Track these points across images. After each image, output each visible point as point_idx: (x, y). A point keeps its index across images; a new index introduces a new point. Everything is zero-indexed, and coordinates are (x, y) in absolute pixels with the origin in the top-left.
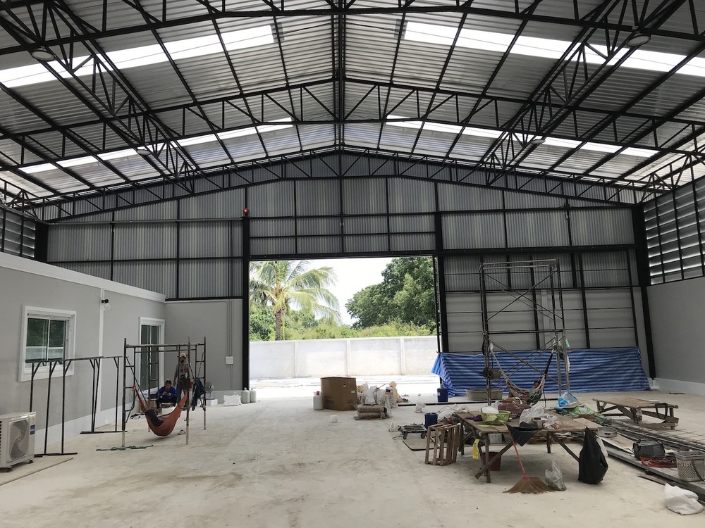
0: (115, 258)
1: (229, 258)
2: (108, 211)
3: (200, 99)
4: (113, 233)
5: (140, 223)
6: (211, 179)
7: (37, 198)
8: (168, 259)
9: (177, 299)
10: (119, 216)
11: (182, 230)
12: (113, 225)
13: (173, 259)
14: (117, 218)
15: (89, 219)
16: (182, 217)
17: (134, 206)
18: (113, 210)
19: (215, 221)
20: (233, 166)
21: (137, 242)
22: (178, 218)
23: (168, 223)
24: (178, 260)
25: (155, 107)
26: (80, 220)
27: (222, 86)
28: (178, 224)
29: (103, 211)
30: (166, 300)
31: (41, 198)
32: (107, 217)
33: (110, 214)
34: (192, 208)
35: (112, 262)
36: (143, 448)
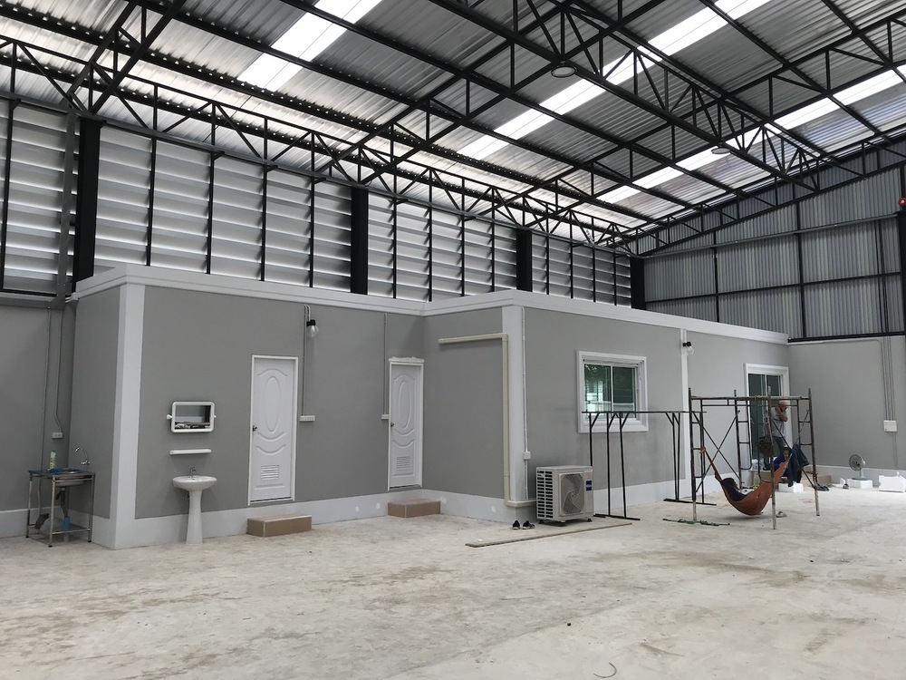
0: (721, 290)
1: (879, 276)
2: (708, 232)
3: (793, 57)
4: (716, 259)
5: (748, 243)
6: (845, 166)
7: (630, 230)
8: (788, 286)
9: (805, 338)
10: (722, 237)
11: (806, 245)
12: (715, 250)
13: (795, 285)
14: (719, 240)
15: (687, 245)
16: (804, 225)
17: (739, 221)
18: (714, 231)
19: (855, 225)
20: (879, 140)
21: (747, 268)
22: (799, 228)
23: (785, 236)
24: (801, 286)
25: (731, 87)
26: (677, 248)
27: (821, 30)
28: (799, 236)
29: (702, 233)
30: (789, 341)
31: (634, 229)
32: (707, 241)
33: (710, 236)
34: (818, 211)
35: (717, 296)
36: (715, 525)
